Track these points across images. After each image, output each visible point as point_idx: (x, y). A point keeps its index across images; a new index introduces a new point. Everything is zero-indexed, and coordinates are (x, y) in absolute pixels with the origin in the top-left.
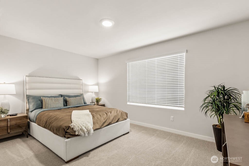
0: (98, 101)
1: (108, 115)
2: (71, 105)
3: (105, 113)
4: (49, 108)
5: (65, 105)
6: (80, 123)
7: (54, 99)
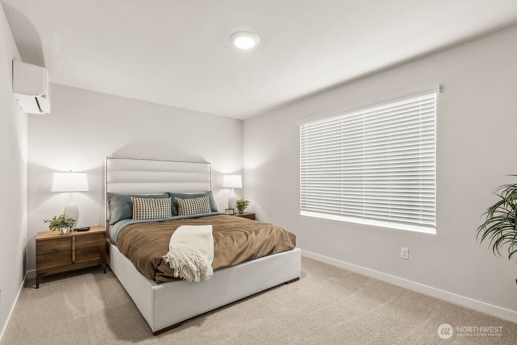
0: (241, 205)
1: (249, 238)
2: (186, 214)
3: (243, 233)
4: (143, 219)
5: (176, 213)
6: (185, 252)
7: (154, 202)
